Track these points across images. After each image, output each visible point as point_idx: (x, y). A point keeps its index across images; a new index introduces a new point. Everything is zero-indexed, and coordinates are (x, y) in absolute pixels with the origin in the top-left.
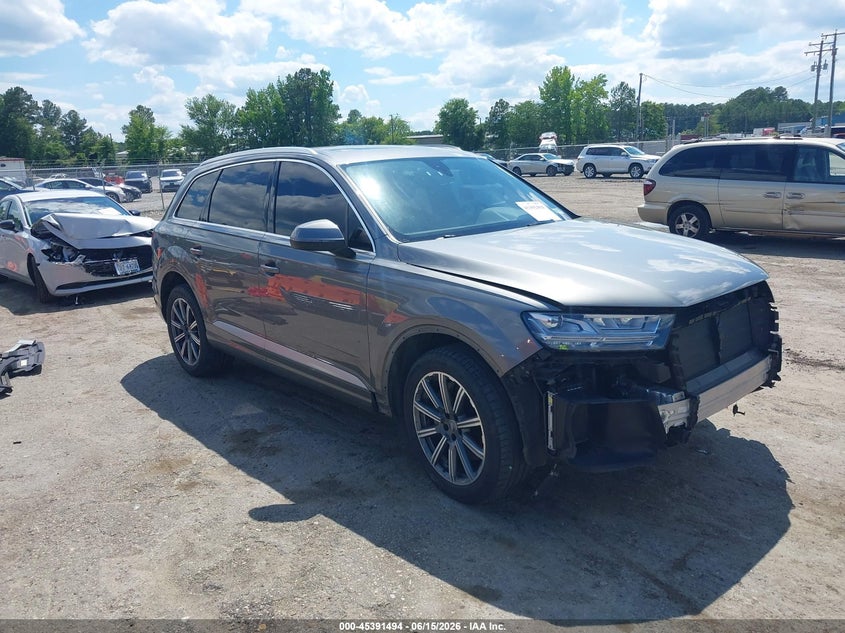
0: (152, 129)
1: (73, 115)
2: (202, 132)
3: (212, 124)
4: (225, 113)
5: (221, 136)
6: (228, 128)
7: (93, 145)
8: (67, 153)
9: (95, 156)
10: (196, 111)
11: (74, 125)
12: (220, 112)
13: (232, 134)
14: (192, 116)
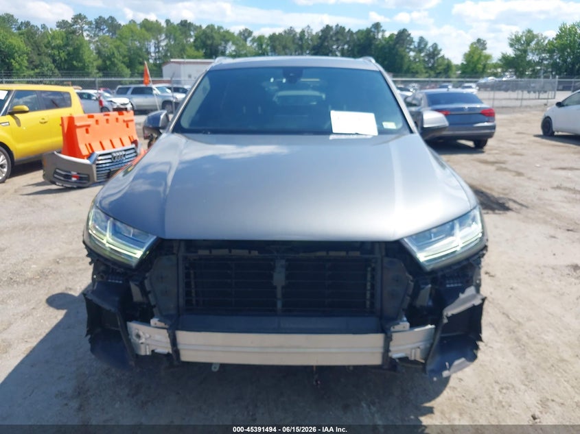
0: (481, 56)
1: (435, 46)
2: (517, 57)
3: (525, 51)
4: (537, 44)
5: (530, 61)
6: (537, 55)
7: (441, 66)
8: (424, 71)
9: (440, 73)
10: (514, 42)
11: (434, 53)
12: (534, 42)
13: (540, 59)
14: (511, 45)
